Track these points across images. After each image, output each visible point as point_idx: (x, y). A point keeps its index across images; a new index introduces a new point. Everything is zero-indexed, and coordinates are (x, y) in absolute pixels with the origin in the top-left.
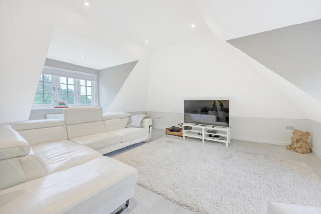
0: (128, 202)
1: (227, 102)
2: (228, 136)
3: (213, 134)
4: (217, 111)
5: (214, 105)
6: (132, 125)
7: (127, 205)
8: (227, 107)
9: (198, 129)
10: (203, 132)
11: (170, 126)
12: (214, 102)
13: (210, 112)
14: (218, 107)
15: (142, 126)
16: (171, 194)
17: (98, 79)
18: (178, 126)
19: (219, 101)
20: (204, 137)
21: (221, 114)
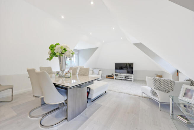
0: (106, 91)
1: (132, 64)
2: (133, 78)
3: (127, 77)
4: (127, 68)
5: (126, 65)
6: (95, 73)
7: (106, 92)
8: (132, 67)
9: (120, 75)
10: (123, 77)
11: (108, 75)
12: (127, 64)
13: (124, 69)
14: (128, 66)
15: (99, 74)
16: (116, 91)
17: (78, 54)
18: (111, 75)
19: (129, 64)
20: (123, 79)
21: (130, 70)
